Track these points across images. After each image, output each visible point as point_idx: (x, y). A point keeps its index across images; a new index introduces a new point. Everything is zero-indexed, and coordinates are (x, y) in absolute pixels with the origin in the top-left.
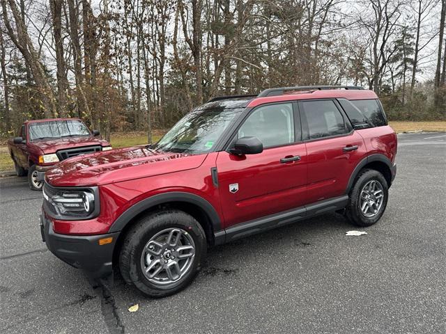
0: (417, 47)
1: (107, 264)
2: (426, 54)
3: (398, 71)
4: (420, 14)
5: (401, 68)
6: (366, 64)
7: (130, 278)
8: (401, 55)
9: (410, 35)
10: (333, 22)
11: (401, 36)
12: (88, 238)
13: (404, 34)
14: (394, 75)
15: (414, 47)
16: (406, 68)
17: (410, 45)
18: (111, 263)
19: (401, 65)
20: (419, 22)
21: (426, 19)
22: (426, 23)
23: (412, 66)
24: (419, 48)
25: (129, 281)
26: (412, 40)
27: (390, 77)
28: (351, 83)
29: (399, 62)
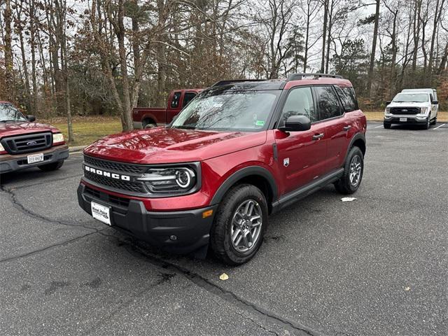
0: (306, 45)
1: (206, 236)
2: (314, 53)
3: (291, 66)
4: (309, 16)
5: (293, 64)
6: (265, 59)
7: (224, 247)
8: (293, 52)
9: (300, 34)
10: (249, 16)
11: (292, 34)
12: (193, 212)
13: (296, 33)
14: (287, 70)
15: (304, 46)
16: (297, 64)
17: (300, 43)
18: (208, 235)
19: (294, 61)
20: (308, 23)
21: (313, 21)
22: (314, 24)
23: (303, 63)
24: (308, 46)
25: (223, 251)
26: (302, 39)
27: (284, 71)
28: (253, 76)
29: (292, 59)
